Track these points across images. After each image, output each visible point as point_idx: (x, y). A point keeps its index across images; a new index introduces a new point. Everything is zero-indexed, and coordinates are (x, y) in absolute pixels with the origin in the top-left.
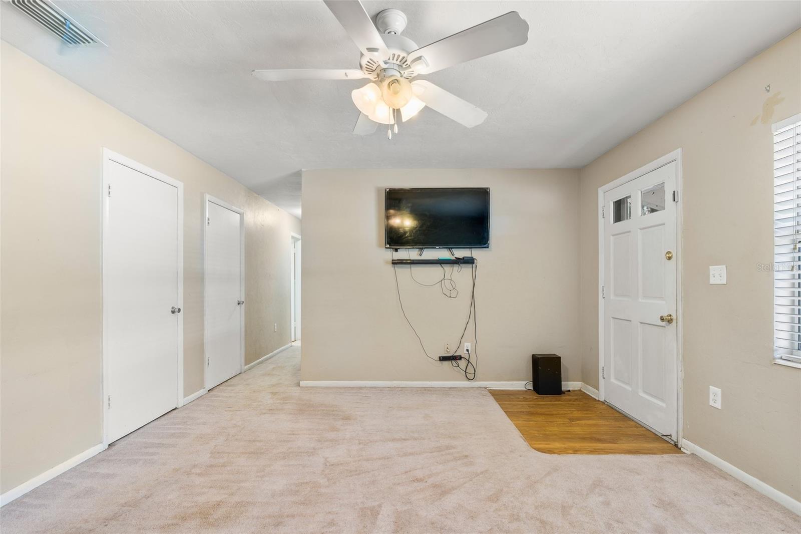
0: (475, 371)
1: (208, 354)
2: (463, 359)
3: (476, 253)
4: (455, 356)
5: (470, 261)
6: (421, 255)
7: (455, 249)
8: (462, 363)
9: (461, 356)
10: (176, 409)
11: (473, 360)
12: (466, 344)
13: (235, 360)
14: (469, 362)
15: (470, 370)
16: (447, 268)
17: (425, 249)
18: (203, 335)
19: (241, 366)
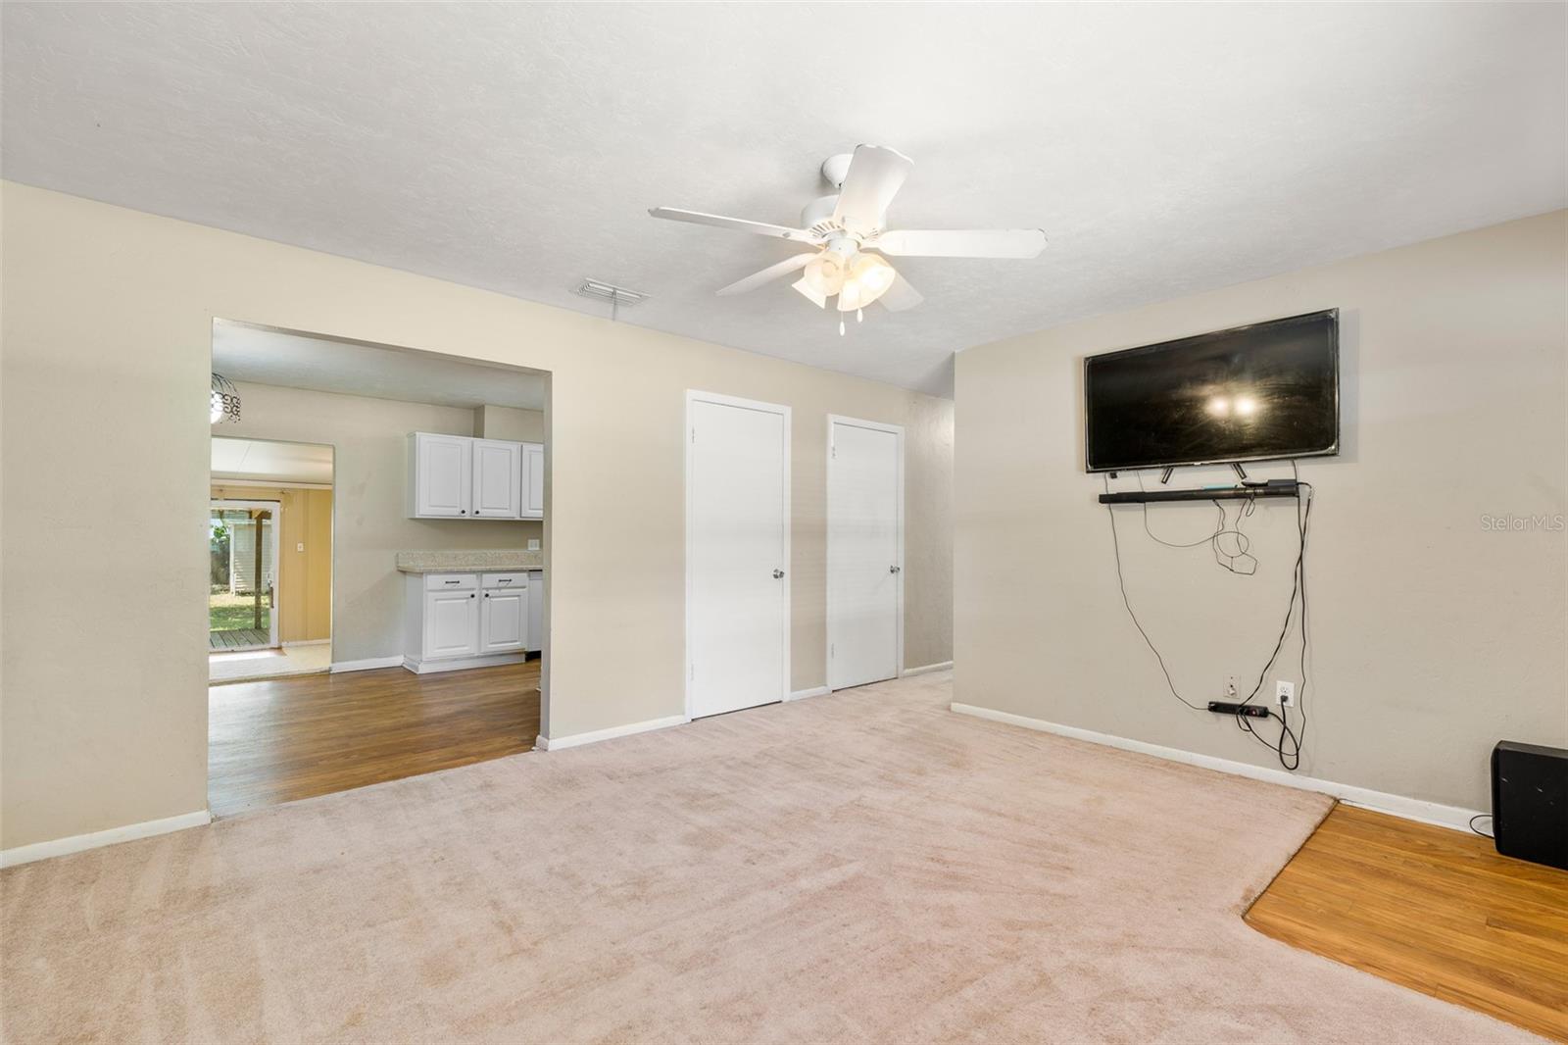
0: (1298, 750)
1: (832, 638)
2: (1271, 717)
3: (1308, 471)
4: (1248, 707)
5: (1287, 490)
6: (1165, 483)
7: (1246, 464)
8: (1269, 729)
9: (1266, 709)
10: (780, 702)
11: (1294, 724)
12: (1280, 684)
13: (888, 655)
14: (1285, 728)
15: (1289, 747)
16: (1232, 508)
17: (1175, 469)
18: (825, 610)
19: (897, 667)
